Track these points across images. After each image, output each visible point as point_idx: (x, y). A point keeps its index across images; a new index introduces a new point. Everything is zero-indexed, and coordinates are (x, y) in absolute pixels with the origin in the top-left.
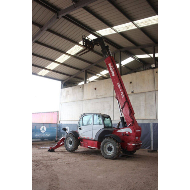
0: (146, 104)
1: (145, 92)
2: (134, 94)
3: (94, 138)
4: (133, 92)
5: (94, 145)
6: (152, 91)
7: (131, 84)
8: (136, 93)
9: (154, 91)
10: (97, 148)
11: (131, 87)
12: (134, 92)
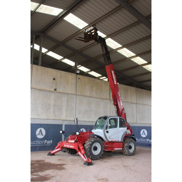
0: (67, 105)
1: (68, 94)
2: (57, 92)
3: (120, 140)
4: (55, 90)
5: (120, 147)
6: (74, 94)
7: (54, 81)
8: (59, 92)
9: (75, 95)
10: (122, 149)
11: (54, 84)
12: (57, 90)
